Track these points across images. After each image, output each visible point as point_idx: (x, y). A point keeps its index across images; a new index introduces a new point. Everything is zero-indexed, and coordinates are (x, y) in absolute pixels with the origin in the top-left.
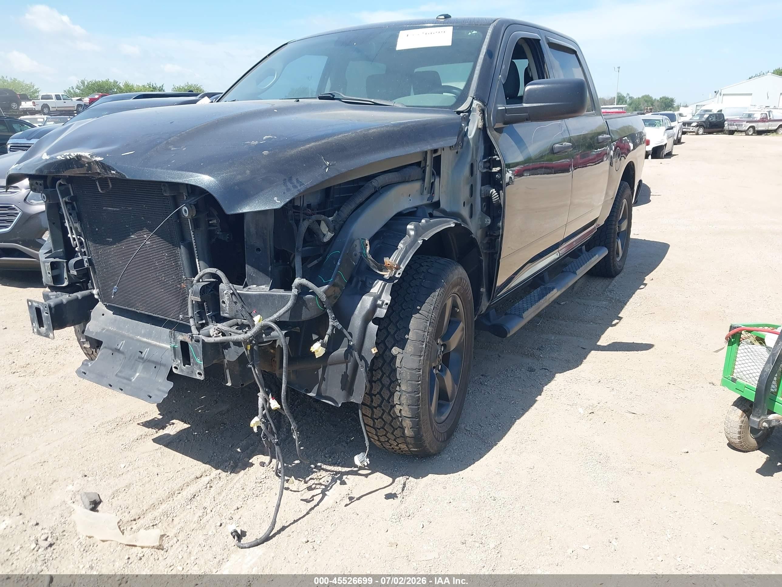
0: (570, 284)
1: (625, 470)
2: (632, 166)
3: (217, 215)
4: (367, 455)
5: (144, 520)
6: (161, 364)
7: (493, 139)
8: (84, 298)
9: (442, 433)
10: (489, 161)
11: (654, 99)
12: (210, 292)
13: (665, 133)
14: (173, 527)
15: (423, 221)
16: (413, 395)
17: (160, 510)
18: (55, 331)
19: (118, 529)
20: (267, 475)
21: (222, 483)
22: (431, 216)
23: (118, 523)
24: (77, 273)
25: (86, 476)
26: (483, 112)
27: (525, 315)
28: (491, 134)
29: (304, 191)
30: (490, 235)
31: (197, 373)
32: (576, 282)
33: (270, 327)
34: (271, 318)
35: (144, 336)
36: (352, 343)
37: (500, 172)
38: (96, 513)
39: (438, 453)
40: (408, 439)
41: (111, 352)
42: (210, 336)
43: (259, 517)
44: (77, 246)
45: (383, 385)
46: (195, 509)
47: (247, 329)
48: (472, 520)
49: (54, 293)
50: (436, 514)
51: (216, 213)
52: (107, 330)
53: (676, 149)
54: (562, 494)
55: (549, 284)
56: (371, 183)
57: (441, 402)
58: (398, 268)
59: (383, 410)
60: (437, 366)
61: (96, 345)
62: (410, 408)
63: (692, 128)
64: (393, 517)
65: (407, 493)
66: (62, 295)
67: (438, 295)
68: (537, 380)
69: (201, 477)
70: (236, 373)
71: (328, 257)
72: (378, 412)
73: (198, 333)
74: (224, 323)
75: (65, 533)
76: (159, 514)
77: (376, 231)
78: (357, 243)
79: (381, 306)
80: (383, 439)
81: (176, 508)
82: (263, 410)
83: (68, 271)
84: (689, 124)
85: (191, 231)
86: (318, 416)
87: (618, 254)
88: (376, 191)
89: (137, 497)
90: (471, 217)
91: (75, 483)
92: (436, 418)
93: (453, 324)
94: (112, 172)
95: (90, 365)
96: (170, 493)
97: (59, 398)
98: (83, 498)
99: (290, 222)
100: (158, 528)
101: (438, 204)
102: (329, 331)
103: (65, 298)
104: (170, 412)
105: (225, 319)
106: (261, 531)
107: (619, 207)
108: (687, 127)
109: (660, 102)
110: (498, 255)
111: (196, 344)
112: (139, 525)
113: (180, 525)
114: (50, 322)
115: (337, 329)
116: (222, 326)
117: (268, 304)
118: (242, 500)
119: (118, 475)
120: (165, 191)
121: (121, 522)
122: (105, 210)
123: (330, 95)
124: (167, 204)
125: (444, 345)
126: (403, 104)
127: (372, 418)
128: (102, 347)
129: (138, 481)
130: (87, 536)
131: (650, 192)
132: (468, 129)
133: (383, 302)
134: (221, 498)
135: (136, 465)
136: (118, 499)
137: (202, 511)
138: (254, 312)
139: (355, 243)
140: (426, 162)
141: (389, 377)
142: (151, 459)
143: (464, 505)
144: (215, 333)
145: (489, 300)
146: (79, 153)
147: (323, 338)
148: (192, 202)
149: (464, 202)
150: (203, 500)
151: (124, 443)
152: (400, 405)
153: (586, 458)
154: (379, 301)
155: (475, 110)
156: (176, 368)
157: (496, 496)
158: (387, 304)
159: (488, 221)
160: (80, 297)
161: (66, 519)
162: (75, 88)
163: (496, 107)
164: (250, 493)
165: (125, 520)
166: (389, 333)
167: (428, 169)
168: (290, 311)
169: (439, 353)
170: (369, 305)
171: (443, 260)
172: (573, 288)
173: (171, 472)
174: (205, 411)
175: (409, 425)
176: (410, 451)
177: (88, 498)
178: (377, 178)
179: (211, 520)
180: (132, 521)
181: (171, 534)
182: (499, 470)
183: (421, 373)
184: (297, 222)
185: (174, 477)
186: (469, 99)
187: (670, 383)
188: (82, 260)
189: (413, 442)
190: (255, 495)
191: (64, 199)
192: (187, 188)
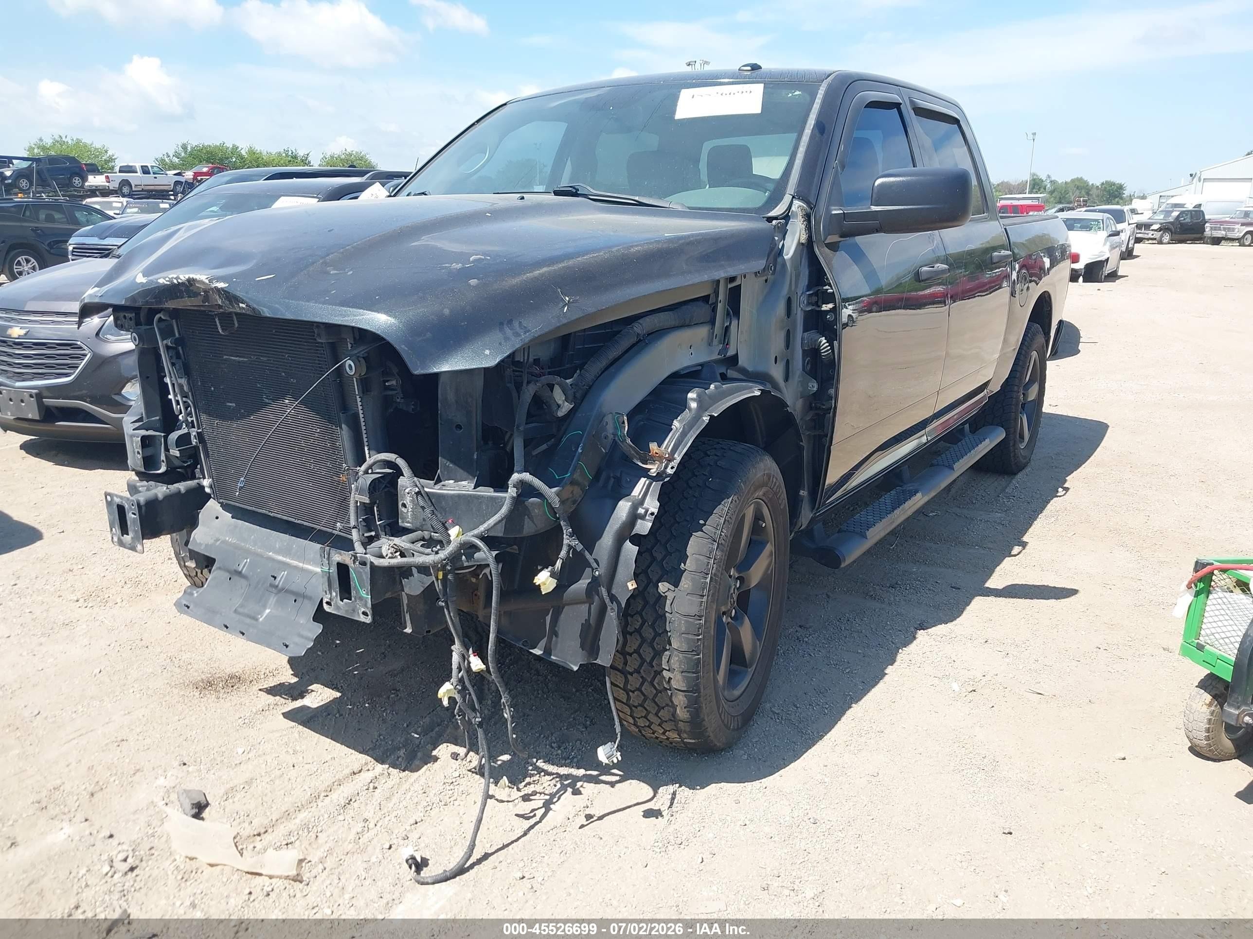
0: (944, 484)
1: (1023, 783)
2: (1047, 299)
3: (397, 374)
4: (617, 747)
5: (274, 836)
6: (304, 596)
7: (823, 260)
8: (189, 491)
9: (734, 717)
10: (816, 294)
11: (1090, 183)
12: (384, 489)
13: (1106, 241)
14: (317, 848)
15: (712, 386)
16: (690, 656)
17: (297, 821)
18: (145, 541)
19: (235, 848)
20: (461, 773)
21: (393, 783)
22: (724, 378)
23: (235, 838)
24: (180, 453)
25: (185, 764)
26: (807, 217)
27: (870, 533)
28: (820, 253)
29: (531, 341)
30: (816, 408)
31: (360, 612)
32: (955, 481)
33: (473, 545)
34: (476, 532)
35: (278, 552)
36: (597, 573)
37: (833, 310)
38: (201, 822)
39: (729, 747)
40: (681, 724)
41: (228, 575)
42: (381, 556)
43: (449, 837)
44: (181, 413)
45: (643, 640)
46: (350, 820)
47: (438, 547)
48: (779, 853)
49: (145, 483)
50: (723, 842)
51: (395, 370)
52: (224, 542)
53: (1125, 268)
54: (921, 818)
55: (909, 485)
56: (632, 327)
57: (735, 667)
58: (670, 460)
59: (642, 677)
60: (729, 610)
61: (205, 564)
62: (684, 676)
63: (1152, 232)
64: (656, 844)
65: (679, 809)
66: (156, 487)
67: (732, 502)
68: (888, 637)
69: (360, 771)
70: (419, 613)
71: (564, 440)
72: (634, 681)
73: (364, 551)
74: (404, 537)
75: (153, 851)
76: (296, 826)
77: (637, 402)
78: (609, 419)
79: (643, 517)
80: (641, 723)
81: (321, 818)
82: (460, 672)
83: (167, 450)
84: (1147, 226)
85: (358, 397)
86: (542, 682)
87: (1022, 437)
88: (640, 341)
89: (262, 799)
90: (786, 379)
91: (169, 775)
92: (726, 693)
93: (755, 545)
94: (241, 305)
95: (196, 595)
96: (313, 795)
97: (143, 643)
98: (182, 799)
99: (508, 385)
100: (295, 848)
101: (734, 359)
102: (563, 553)
103: (161, 490)
104: (313, 670)
105: (405, 531)
106: (452, 859)
107: (1025, 363)
108: (1143, 231)
109: (1101, 190)
110: (828, 439)
111: (361, 568)
112: (265, 843)
113: (328, 845)
114: (138, 527)
115: (575, 550)
116: (401, 542)
117: (472, 509)
118: (422, 810)
119: (234, 765)
120: (319, 335)
121: (239, 837)
122: (226, 360)
123: (570, 189)
124: (321, 354)
125: (742, 579)
126: (683, 205)
127: (625, 689)
128: (214, 568)
129: (263, 774)
130: (187, 857)
131: (1080, 337)
132: (783, 244)
133: (647, 511)
134: (391, 805)
135: (261, 749)
136: (234, 802)
137: (362, 824)
138: (450, 521)
139: (606, 419)
140: (717, 296)
141: (653, 626)
142: (284, 741)
143: (767, 829)
144: (390, 551)
145: (813, 509)
146: (191, 276)
147: (553, 565)
148: (361, 355)
149: (776, 357)
150: (363, 808)
151: (242, 716)
152: (669, 670)
153: (961, 762)
154: (640, 509)
155: (795, 215)
156: (328, 603)
157: (818, 817)
158: (652, 514)
159: (814, 386)
160: (183, 491)
161: (156, 830)
162: (171, 156)
163: (828, 211)
164: (436, 800)
165: (245, 833)
166: (654, 559)
167: (720, 306)
168: (504, 522)
169: (732, 591)
170: (625, 515)
171: (741, 447)
172: (949, 490)
173: (315, 763)
174: (367, 669)
175: (682, 703)
176: (684, 743)
177: (189, 798)
178: (641, 321)
179: (375, 840)
180: (254, 835)
181: (314, 856)
182: (824, 776)
183: (702, 622)
184: (519, 387)
185: (319, 771)
186: (787, 198)
187: (1100, 646)
188: (188, 435)
189: (688, 729)
190: (443, 803)
191: (165, 342)
192: (353, 331)
